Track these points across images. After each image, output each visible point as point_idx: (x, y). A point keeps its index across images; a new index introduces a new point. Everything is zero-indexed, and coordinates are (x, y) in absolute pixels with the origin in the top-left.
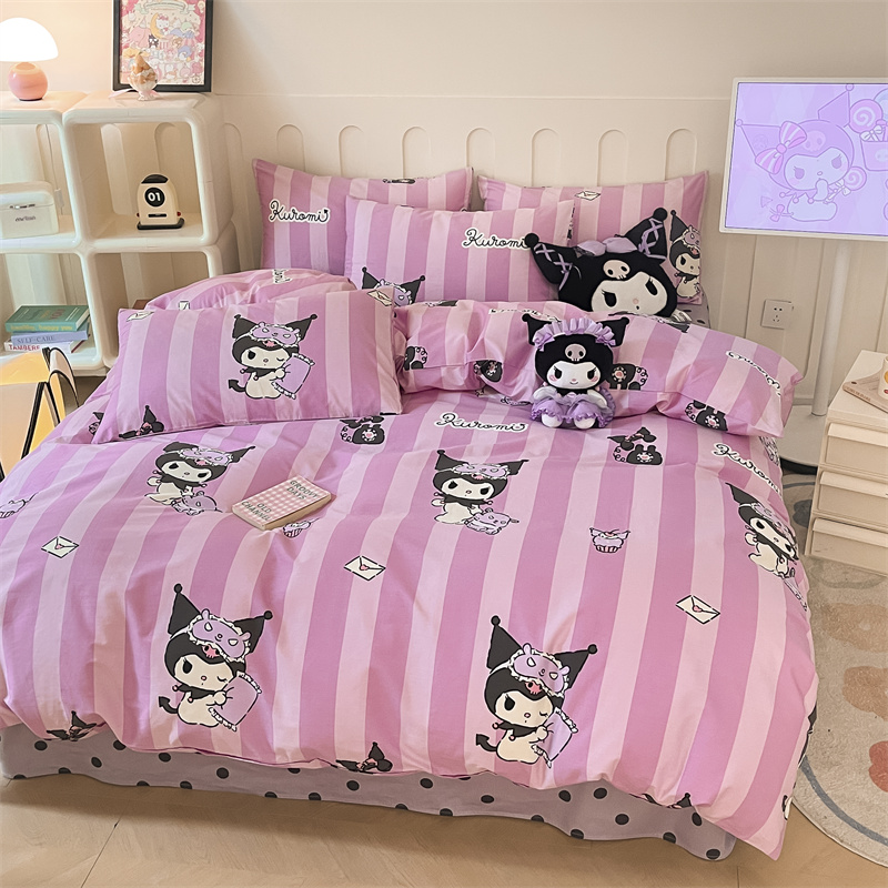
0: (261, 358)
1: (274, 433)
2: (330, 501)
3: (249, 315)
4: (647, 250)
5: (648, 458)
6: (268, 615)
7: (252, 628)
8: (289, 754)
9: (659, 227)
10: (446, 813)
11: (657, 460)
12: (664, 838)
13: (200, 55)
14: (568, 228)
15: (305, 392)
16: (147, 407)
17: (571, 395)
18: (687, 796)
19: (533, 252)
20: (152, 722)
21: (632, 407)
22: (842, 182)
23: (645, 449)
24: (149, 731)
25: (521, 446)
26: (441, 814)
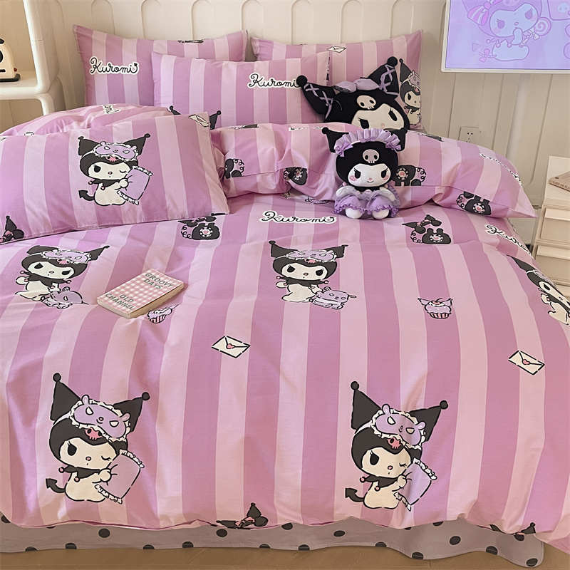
0: (106, 171)
1: (123, 234)
2: (183, 290)
3: (91, 136)
4: (385, 88)
5: (439, 239)
6: (146, 396)
7: (131, 408)
8: (172, 520)
9: (392, 71)
10: (304, 548)
11: (446, 240)
12: (487, 551)
14: (327, 72)
15: (146, 198)
16: (8, 217)
17: (368, 192)
18: (532, 525)
19: (303, 90)
20: (40, 502)
21: (415, 200)
22: (533, 30)
23: (435, 232)
24: (38, 510)
25: (335, 235)
26: (299, 549)
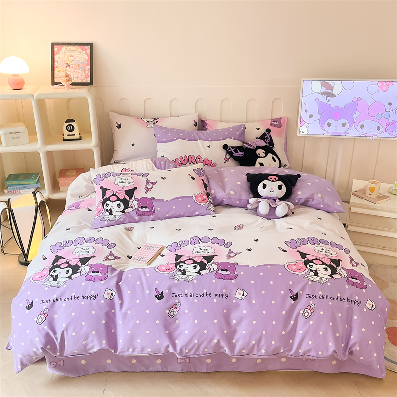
9: (269, 135)
13: (88, 71)
